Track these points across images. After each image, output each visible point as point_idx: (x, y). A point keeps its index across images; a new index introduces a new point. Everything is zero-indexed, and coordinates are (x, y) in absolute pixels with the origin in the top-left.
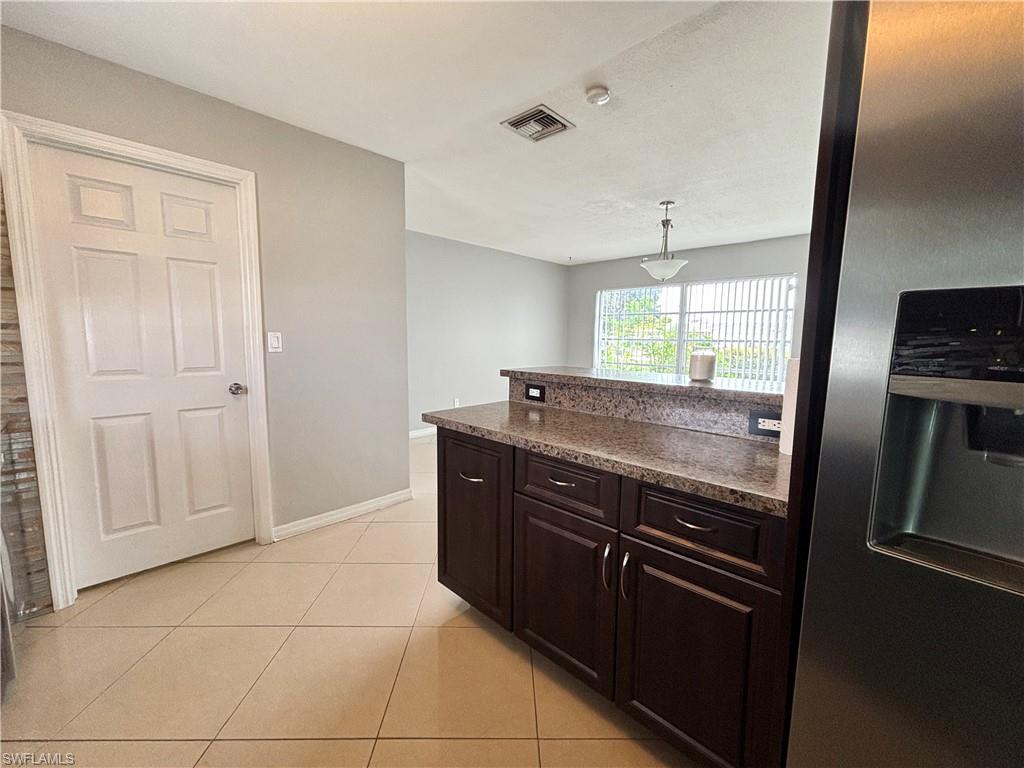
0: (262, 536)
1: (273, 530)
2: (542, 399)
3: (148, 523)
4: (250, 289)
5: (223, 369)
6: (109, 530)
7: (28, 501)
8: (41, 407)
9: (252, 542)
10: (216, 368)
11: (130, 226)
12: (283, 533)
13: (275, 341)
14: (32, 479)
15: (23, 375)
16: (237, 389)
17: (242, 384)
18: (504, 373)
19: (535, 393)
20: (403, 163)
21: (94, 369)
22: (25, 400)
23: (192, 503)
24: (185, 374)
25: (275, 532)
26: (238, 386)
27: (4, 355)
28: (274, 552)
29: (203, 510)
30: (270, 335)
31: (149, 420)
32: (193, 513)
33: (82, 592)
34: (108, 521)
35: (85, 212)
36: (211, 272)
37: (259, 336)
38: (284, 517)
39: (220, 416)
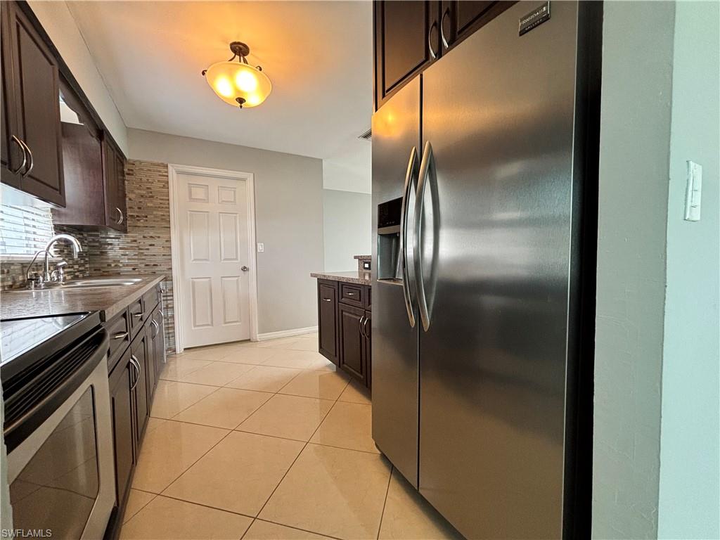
0: (253, 338)
1: (258, 335)
2: (369, 268)
3: (208, 325)
4: (250, 223)
5: (239, 259)
6: (195, 326)
7: (171, 308)
8: (176, 273)
9: (249, 340)
10: (236, 259)
11: (206, 201)
12: (262, 338)
13: (261, 247)
14: (171, 300)
15: (171, 259)
16: (245, 269)
17: (247, 266)
18: (355, 257)
19: (367, 266)
20: (322, 160)
21: (192, 259)
22: (171, 269)
23: (225, 319)
24: (225, 262)
25: (258, 336)
26: (245, 268)
27: (166, 252)
28: (258, 346)
29: (229, 322)
30: (258, 244)
31: (210, 280)
32: (226, 323)
33: (185, 349)
34: (195, 322)
35: (193, 197)
36: (235, 217)
37: (254, 245)
38: (262, 331)
39: (237, 280)
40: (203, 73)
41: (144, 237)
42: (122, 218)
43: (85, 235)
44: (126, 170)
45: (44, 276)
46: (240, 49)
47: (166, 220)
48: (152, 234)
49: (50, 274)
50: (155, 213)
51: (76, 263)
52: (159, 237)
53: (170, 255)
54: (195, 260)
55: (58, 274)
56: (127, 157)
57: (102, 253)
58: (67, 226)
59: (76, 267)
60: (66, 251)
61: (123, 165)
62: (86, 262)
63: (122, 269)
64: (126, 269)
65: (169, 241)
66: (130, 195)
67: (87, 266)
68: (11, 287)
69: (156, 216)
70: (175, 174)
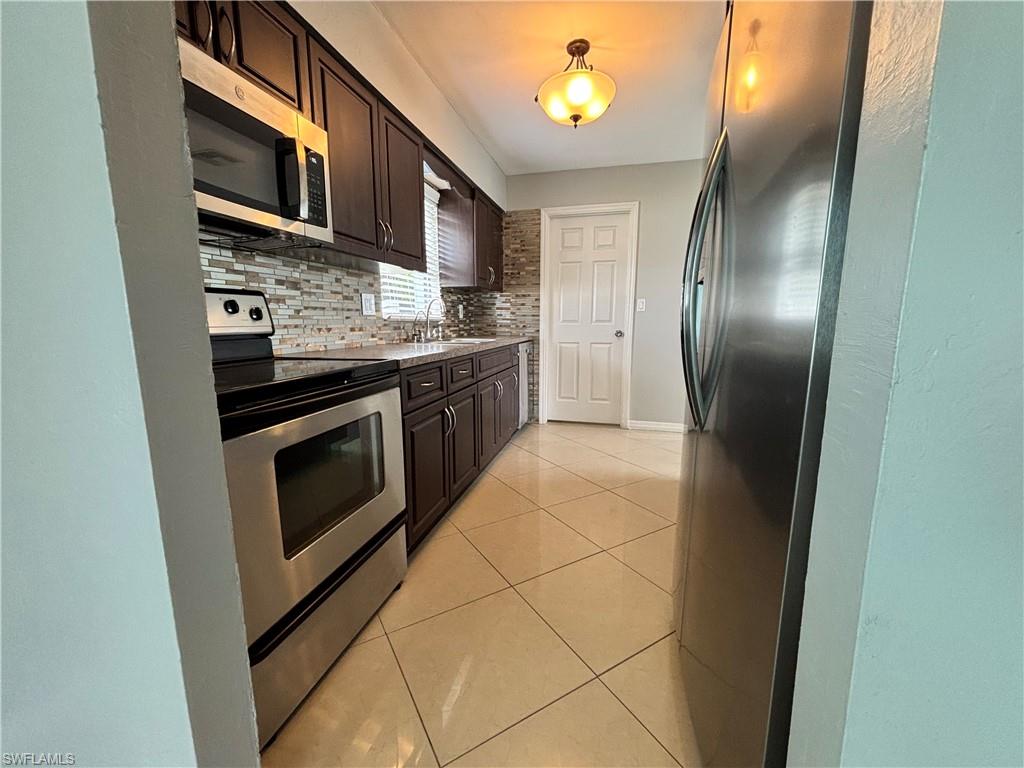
0: (623, 423)
1: (629, 421)
3: (573, 398)
4: (630, 273)
5: (613, 321)
6: (560, 396)
8: (543, 335)
9: (618, 426)
10: (610, 321)
11: (580, 247)
12: (633, 425)
13: (641, 305)
15: (539, 320)
16: (620, 334)
17: (622, 330)
21: (561, 320)
22: (539, 331)
23: (592, 394)
24: (597, 324)
25: (629, 423)
26: (620, 332)
27: (534, 312)
28: (628, 434)
29: (596, 399)
30: (638, 301)
31: (578, 347)
32: (593, 399)
33: (549, 421)
34: (560, 393)
35: (566, 245)
36: (613, 266)
37: (632, 301)
38: (635, 416)
39: (609, 348)
40: (536, 100)
41: (517, 296)
42: (493, 277)
43: (472, 296)
44: (504, 224)
45: (426, 334)
46: (578, 48)
47: (537, 274)
48: (523, 292)
49: (431, 332)
50: (527, 268)
51: (461, 322)
52: (529, 295)
53: (538, 316)
54: (564, 321)
55: (438, 332)
56: (505, 208)
57: (484, 314)
58: (454, 288)
59: (461, 326)
60: (452, 312)
61: (502, 219)
62: (471, 322)
63: (498, 330)
64: (503, 329)
65: (538, 300)
66: (507, 252)
67: (472, 325)
68: (405, 340)
69: (528, 272)
70: (548, 219)
